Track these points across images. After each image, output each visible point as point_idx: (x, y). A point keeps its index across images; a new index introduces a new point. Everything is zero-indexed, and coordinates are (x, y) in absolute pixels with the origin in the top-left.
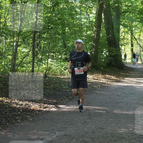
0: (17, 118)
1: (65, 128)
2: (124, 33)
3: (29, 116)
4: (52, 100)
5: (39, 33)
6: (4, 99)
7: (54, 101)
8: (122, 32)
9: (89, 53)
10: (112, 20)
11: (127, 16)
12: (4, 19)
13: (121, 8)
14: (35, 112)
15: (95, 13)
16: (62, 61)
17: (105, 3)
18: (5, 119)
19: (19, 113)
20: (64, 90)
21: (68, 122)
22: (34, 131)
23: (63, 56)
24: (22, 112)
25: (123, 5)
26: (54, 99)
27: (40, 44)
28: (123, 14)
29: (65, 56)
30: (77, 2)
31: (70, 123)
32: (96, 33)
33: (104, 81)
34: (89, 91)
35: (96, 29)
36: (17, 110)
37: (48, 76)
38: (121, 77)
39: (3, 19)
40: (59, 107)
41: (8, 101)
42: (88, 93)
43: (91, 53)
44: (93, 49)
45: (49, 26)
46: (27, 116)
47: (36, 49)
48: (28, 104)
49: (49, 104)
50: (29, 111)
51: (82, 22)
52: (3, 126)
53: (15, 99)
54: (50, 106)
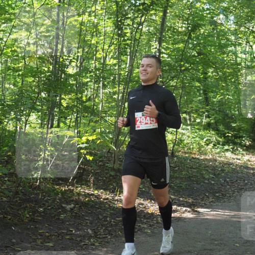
1: (211, 250)
3: (145, 226)
4: (186, 198)
6: (102, 193)
7: (189, 200)
9: (251, 115)
12: (102, 53)
14: (155, 219)
16: (202, 128)
18: (104, 228)
20: (206, 181)
21: (216, 241)
23: (204, 120)
26: (189, 196)
29: (208, 119)
30: (229, 23)
31: (220, 242)
34: (251, 184)
37: (177, 154)
39: (100, 52)
40: (199, 212)
41: (107, 196)
42: (250, 188)
45: (181, 66)
46: (142, 226)
48: (142, 204)
49: (179, 205)
50: (144, 216)
51: (239, 59)
52: (102, 241)
53: (119, 194)
54: (181, 209)
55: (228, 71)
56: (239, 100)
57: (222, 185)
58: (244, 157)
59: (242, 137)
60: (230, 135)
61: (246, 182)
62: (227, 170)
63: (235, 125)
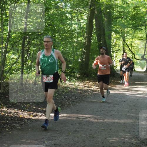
0: (5, 126)
2: (116, 40)
3: (18, 125)
4: (42, 108)
5: (29, 39)
7: (44, 109)
8: (114, 38)
9: (80, 59)
10: (103, 26)
11: (118, 22)
13: (113, 13)
14: (24, 121)
15: (87, 18)
17: (97, 9)
19: (8, 121)
20: (54, 98)
21: (58, 131)
22: (23, 140)
24: (10, 121)
25: (114, 10)
26: (44, 107)
27: (29, 51)
28: (115, 20)
31: (60, 132)
32: (87, 39)
33: (95, 89)
34: (79, 99)
35: (87, 35)
36: (5, 118)
38: (112, 84)
42: (79, 101)
43: (82, 60)
44: (83, 55)
45: (38, 32)
46: (16, 125)
47: (25, 56)
48: (16, 113)
49: (38, 112)
50: (17, 119)
51: (73, 28)
53: (3, 107)
54: (39, 114)
55: (67, 35)
56: (73, 51)
57: (63, 100)
58: (75, 84)
59: (75, 72)
60: (68, 71)
61: (76, 97)
62: (66, 91)
63: (71, 66)
